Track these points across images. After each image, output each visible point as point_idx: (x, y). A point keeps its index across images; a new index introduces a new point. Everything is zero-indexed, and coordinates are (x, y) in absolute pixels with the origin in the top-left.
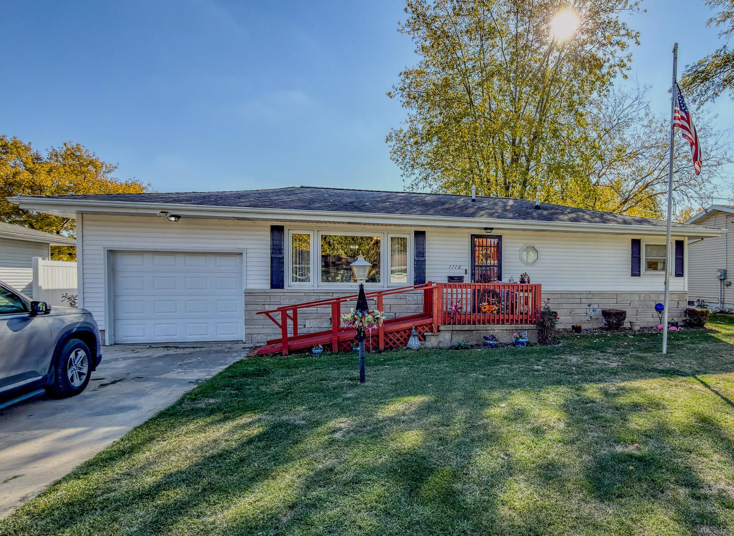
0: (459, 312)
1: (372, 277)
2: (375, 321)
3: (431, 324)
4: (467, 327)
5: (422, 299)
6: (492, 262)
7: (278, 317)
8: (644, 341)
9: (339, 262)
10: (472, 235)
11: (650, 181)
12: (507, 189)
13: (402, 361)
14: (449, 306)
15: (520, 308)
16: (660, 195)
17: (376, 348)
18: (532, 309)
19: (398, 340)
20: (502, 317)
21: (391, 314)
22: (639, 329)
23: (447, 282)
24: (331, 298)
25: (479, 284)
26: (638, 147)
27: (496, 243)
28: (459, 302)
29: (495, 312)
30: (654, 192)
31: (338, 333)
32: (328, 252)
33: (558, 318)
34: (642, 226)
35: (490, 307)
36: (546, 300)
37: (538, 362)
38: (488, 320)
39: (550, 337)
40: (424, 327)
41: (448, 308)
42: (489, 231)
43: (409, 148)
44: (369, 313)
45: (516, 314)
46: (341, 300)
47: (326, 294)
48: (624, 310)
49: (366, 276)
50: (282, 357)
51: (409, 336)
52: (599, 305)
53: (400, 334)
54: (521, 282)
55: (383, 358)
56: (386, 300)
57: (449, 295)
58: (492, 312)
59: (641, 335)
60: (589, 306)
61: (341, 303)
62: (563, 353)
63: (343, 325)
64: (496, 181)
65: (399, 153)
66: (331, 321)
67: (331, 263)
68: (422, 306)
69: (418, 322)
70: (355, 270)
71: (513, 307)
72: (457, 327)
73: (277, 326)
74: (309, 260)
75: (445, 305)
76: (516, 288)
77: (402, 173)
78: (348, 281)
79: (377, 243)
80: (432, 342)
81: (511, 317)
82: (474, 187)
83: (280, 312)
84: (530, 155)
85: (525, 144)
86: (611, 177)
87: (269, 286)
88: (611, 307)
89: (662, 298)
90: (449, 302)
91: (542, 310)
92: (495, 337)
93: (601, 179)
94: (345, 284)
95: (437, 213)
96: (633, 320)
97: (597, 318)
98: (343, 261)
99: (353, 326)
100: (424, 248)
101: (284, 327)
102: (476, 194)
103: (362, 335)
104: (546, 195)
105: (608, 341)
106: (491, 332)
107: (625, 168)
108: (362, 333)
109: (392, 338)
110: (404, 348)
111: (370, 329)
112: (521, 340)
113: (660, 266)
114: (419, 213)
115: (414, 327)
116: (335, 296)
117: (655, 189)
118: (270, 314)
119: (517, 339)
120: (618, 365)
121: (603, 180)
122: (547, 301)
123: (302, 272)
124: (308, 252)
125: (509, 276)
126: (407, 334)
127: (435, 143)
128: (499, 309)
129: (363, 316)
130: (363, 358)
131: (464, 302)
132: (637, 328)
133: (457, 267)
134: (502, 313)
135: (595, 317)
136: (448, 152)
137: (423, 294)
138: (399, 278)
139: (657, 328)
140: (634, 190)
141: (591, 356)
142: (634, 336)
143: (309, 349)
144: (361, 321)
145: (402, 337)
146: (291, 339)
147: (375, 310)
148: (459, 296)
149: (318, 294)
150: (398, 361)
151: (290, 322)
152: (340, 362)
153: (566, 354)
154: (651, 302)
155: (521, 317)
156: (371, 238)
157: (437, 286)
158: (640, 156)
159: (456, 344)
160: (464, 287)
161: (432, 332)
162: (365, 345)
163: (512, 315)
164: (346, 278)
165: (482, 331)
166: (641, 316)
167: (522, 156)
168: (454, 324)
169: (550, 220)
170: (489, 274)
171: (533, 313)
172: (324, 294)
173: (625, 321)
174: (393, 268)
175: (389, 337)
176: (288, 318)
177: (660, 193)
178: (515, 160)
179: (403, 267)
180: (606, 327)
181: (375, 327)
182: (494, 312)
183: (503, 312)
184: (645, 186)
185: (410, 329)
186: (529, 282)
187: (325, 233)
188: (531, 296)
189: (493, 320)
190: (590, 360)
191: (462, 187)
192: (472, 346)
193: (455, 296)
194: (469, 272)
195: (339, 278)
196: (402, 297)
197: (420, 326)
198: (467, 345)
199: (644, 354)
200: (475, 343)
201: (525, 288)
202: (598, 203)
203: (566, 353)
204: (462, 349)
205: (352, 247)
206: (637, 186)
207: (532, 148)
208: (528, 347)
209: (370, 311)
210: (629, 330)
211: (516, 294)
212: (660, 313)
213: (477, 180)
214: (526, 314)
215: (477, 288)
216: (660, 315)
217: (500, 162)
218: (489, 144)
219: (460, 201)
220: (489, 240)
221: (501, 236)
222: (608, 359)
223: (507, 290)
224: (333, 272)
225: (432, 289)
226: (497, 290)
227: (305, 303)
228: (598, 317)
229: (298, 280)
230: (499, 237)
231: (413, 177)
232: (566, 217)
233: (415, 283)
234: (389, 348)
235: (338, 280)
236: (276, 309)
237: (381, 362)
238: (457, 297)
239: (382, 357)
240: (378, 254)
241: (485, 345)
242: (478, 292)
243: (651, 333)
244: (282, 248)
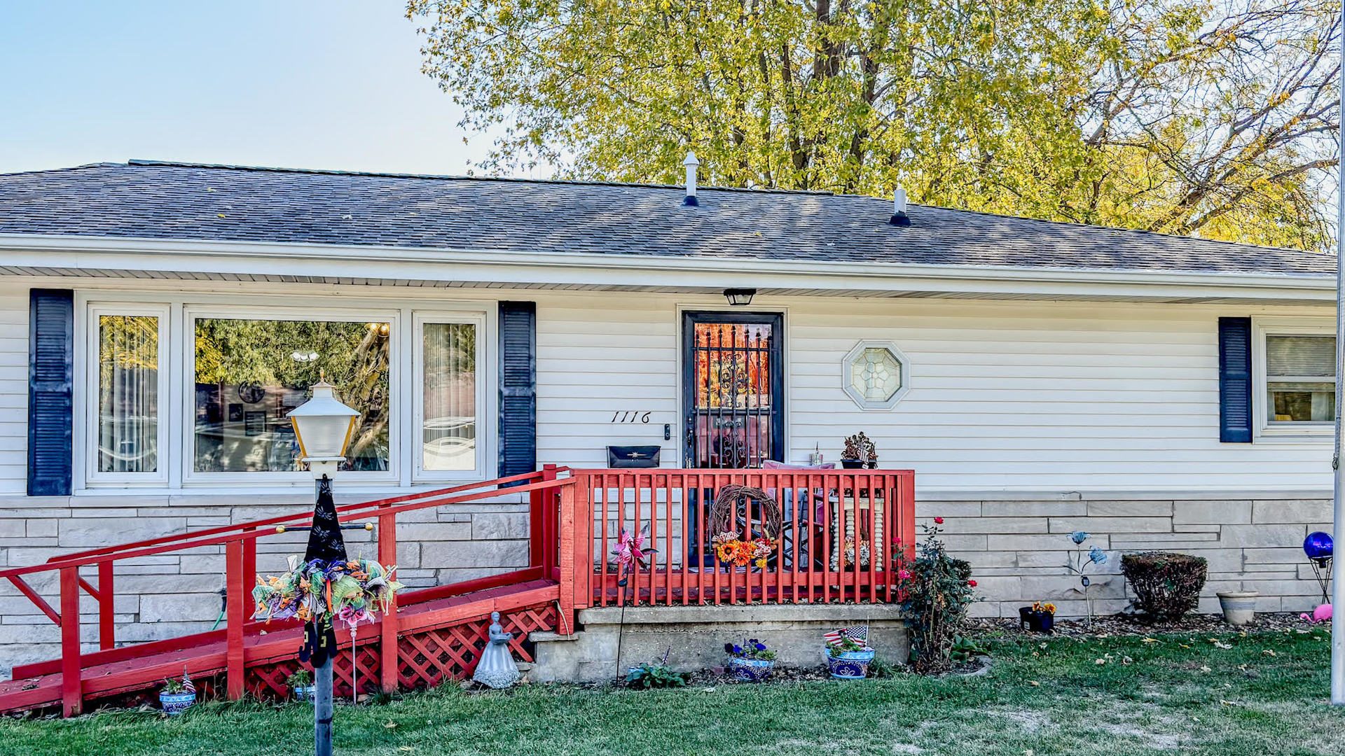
0: (644, 566)
1: (363, 451)
2: (366, 595)
3: (553, 605)
4: (670, 613)
5: (524, 524)
6: (753, 399)
7: (50, 587)
8: (1270, 660)
9: (257, 407)
10: (684, 313)
11: (1279, 124)
12: (802, 161)
13: (455, 729)
14: (612, 545)
15: (846, 549)
16: (1314, 171)
17: (372, 685)
18: (884, 553)
19: (444, 658)
20: (784, 579)
21: (422, 573)
22: (1250, 620)
23: (605, 466)
24: (226, 522)
25: (710, 471)
26: (1237, 12)
27: (764, 337)
28: (643, 531)
29: (762, 563)
30: (1297, 162)
31: (246, 639)
32: (220, 373)
33: (974, 584)
34: (1253, 274)
35: (745, 547)
36: (931, 524)
37: (908, 731)
38: (739, 590)
39: (947, 645)
40: (532, 614)
41: (610, 550)
42: (740, 298)
43: (481, 34)
44: (347, 571)
45: (831, 570)
46: (259, 528)
47: (211, 512)
48: (1197, 555)
49: (340, 449)
50: (59, 721)
51: (481, 644)
52: (1113, 538)
53: (451, 639)
54: (847, 465)
55: (395, 721)
56: (407, 527)
57: (611, 507)
58: (753, 562)
59: (1259, 638)
60: (1079, 543)
61: (258, 539)
62: (992, 698)
63: (263, 613)
64: (767, 136)
65: (450, 52)
66: (224, 599)
67: (227, 410)
68: (524, 547)
69: (512, 599)
70: (302, 429)
71: (821, 546)
72: (639, 614)
73: (47, 619)
74: (154, 399)
75: (598, 543)
76: (830, 484)
77: (462, 118)
78: (286, 464)
79: (381, 340)
80: (555, 662)
81: (815, 578)
82: (691, 157)
83: (58, 570)
84: (877, 47)
85: (859, 12)
86: (1148, 114)
87: (22, 487)
88: (1155, 546)
89: (1327, 513)
90: (612, 531)
91: (918, 555)
92: (761, 647)
93: (1114, 122)
94: (276, 475)
95: (572, 243)
96: (1231, 589)
97: (1106, 584)
98: (271, 401)
99: (296, 616)
100: (530, 358)
101: (68, 621)
102: (700, 178)
103: (324, 645)
104: (927, 179)
105: (1146, 658)
106: (750, 627)
107: (1195, 83)
108: (324, 638)
109: (426, 653)
110: (465, 684)
111: (353, 624)
112: (849, 656)
113: (1318, 406)
114: (513, 242)
115: (496, 616)
116: (240, 517)
117: (1298, 150)
118: (24, 577)
119: (836, 652)
120: (1180, 743)
121: (1124, 125)
122: (935, 525)
123: (131, 439)
124: (153, 375)
125: (811, 443)
126: (475, 638)
127: (566, 18)
128: (775, 552)
129: (330, 580)
130: (325, 721)
131: (661, 530)
132: (1242, 616)
133: (638, 419)
134: (785, 567)
135: (1101, 580)
136: (606, 46)
137: (527, 508)
138: (449, 455)
139: (1312, 614)
140: (1226, 155)
141: (1089, 712)
142: (1234, 642)
143: (151, 694)
144: (322, 599)
145: (456, 648)
146: (92, 660)
147: (367, 562)
148: (645, 512)
149: (185, 512)
150: (444, 730)
151: (88, 605)
152: (252, 736)
153: (1003, 704)
154: (1291, 529)
155: (847, 578)
156: (360, 327)
157: (573, 480)
158: (1244, 44)
159: (635, 672)
160: (662, 480)
161: (556, 629)
162: (335, 676)
163: (819, 574)
164: (278, 457)
165: (721, 627)
166: (1261, 576)
167: (850, 54)
168: (629, 603)
169: (940, 258)
170: (741, 439)
171: (889, 567)
172: (203, 511)
173: (1201, 594)
174: (432, 423)
175: (413, 647)
176: (82, 591)
177: (1314, 164)
178: (828, 66)
179: (463, 420)
180: (1139, 612)
181: (369, 615)
182: (758, 562)
183: (788, 562)
184: (1262, 140)
185: (485, 622)
186: (872, 465)
187: (209, 313)
188: (879, 508)
189: (757, 590)
190: (1084, 724)
191: (654, 157)
192: (686, 677)
193: (630, 512)
194: (677, 432)
195: (255, 456)
196: (459, 518)
197: (515, 611)
198: (672, 674)
199: (1269, 706)
200: (697, 665)
201: (860, 484)
202: (1105, 203)
203: (1001, 699)
204: (654, 684)
205: (297, 355)
206: (1235, 143)
207: (882, 28)
208: (873, 680)
209: (352, 563)
210: (1218, 624)
211: (832, 504)
212: (1322, 566)
213: (702, 133)
214: (866, 568)
215: (704, 484)
216: (1323, 571)
217: (778, 75)
218: (742, 17)
219: (646, 205)
220: (740, 329)
221: (780, 315)
222: (1145, 723)
223: (802, 490)
224: (236, 440)
225: (557, 489)
226: (770, 491)
227: (139, 539)
228: (1109, 578)
229: (116, 466)
230: (776, 319)
231: (497, 130)
232: (994, 251)
233: (503, 470)
234: (413, 685)
235: (253, 465)
236: (44, 562)
237: (385, 733)
238: (637, 513)
239: (390, 716)
240: (384, 377)
241: (729, 671)
242: (706, 497)
243: (1293, 632)
244: (67, 360)
